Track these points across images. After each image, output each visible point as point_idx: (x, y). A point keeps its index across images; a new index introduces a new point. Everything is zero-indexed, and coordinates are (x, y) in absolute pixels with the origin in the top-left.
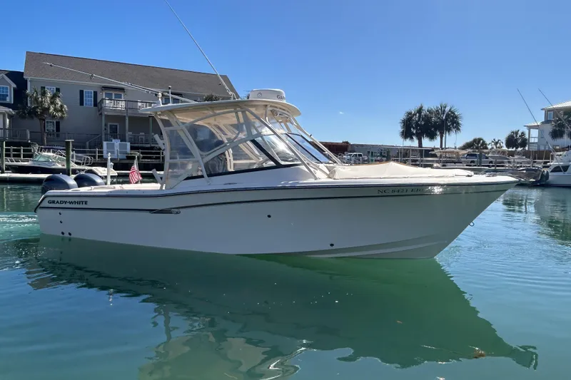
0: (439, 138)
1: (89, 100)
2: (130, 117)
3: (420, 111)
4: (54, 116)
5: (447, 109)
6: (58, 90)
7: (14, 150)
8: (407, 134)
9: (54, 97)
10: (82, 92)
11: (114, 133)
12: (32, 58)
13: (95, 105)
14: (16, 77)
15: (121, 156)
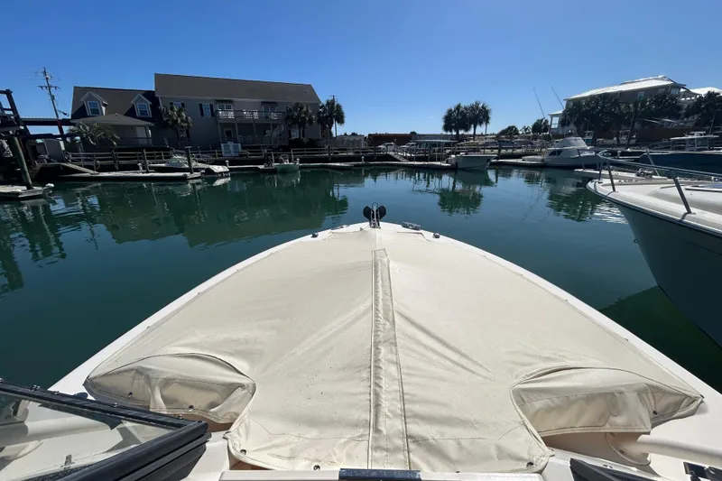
0: (472, 129)
1: (207, 113)
2: (238, 124)
3: (458, 107)
4: (182, 126)
5: (480, 106)
6: (183, 105)
7: (157, 154)
8: (447, 128)
9: (180, 111)
10: (201, 105)
11: (230, 136)
12: (159, 78)
13: (213, 115)
14: (149, 95)
15: (233, 154)
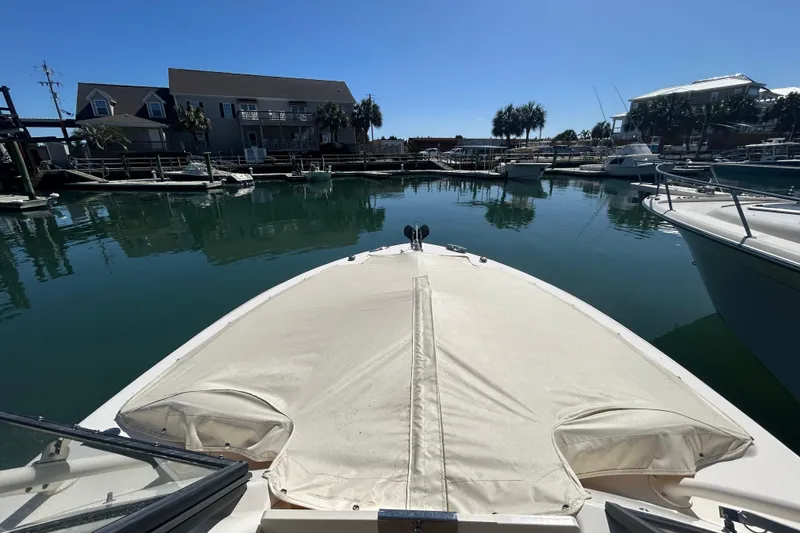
1: (228, 114)
2: (263, 127)
3: (510, 109)
4: (201, 129)
5: (534, 107)
6: (201, 104)
7: (173, 160)
8: (496, 132)
9: (197, 111)
10: (221, 105)
11: (253, 140)
12: (174, 74)
13: (234, 116)
14: (163, 92)
15: (258, 161)
